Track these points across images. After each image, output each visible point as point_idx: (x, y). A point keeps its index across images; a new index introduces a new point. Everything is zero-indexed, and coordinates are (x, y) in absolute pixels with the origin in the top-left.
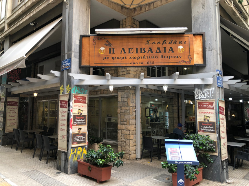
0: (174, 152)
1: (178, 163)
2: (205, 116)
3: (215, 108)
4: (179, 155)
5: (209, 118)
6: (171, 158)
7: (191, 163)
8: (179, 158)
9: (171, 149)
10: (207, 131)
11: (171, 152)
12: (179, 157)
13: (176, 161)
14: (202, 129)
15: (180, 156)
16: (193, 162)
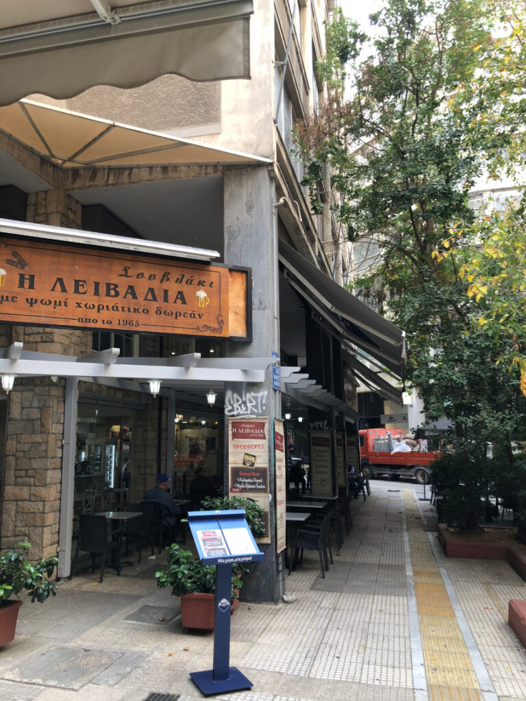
0: (210, 539)
1: (223, 561)
2: (246, 454)
3: (267, 437)
4: (222, 544)
5: (253, 459)
6: (208, 554)
7: (250, 558)
8: (225, 551)
9: (203, 533)
10: (250, 489)
11: (204, 540)
12: (224, 549)
13: (220, 558)
14: (238, 485)
15: (225, 546)
16: (254, 556)
